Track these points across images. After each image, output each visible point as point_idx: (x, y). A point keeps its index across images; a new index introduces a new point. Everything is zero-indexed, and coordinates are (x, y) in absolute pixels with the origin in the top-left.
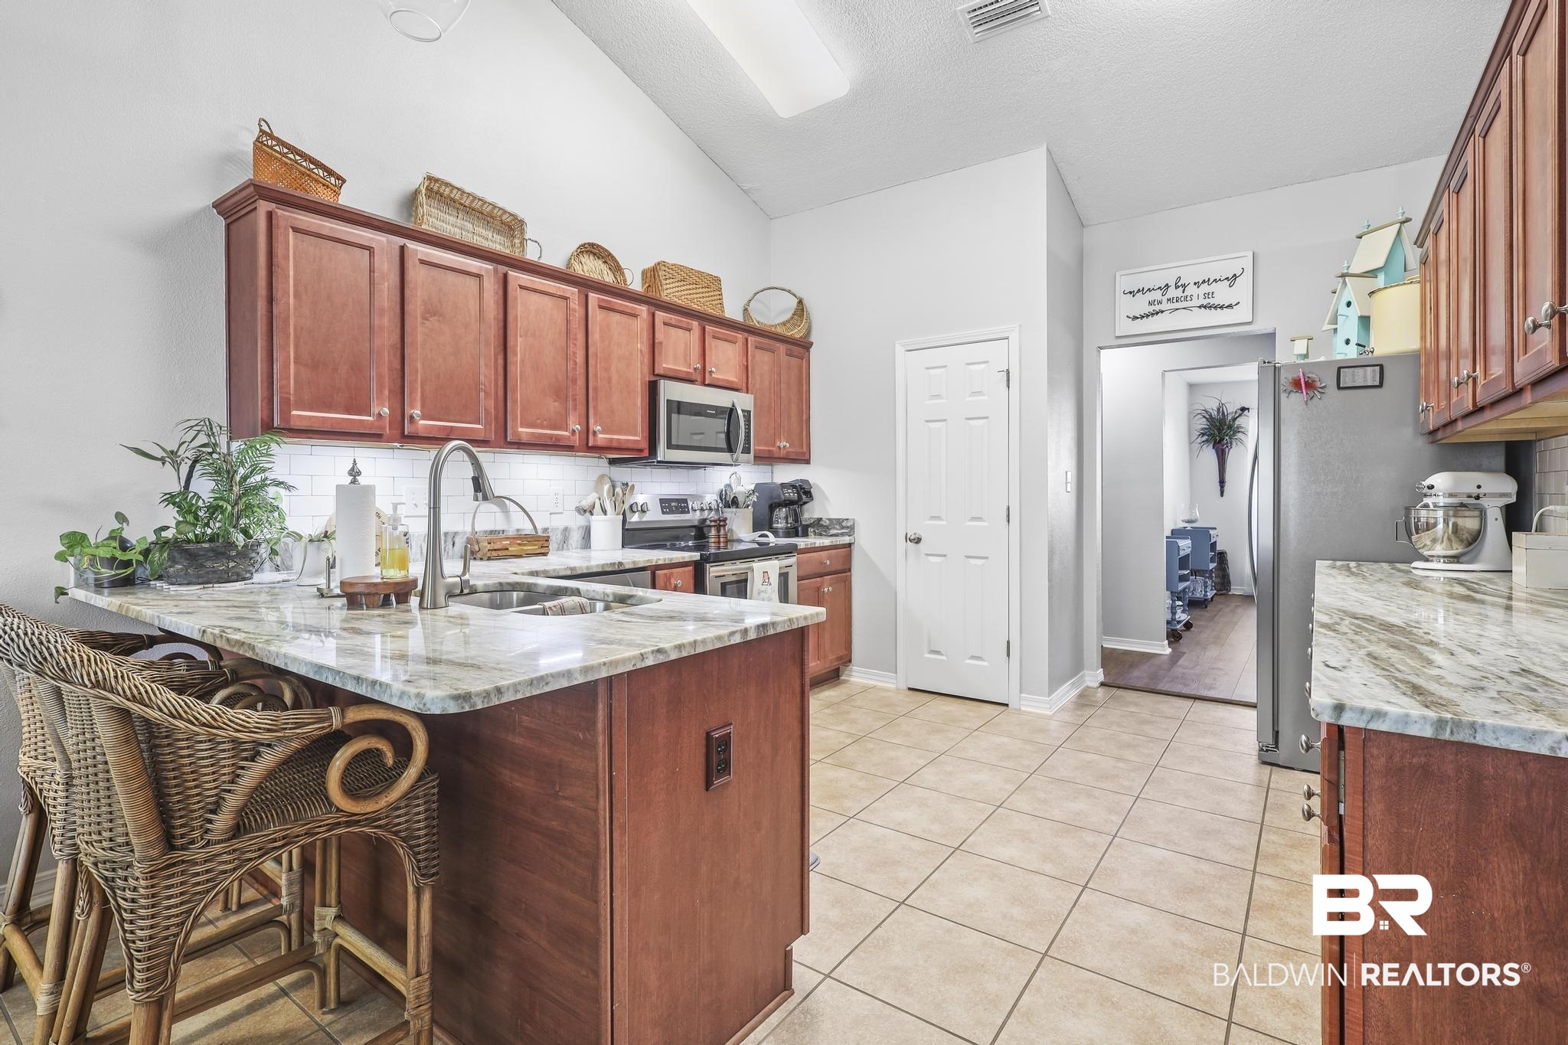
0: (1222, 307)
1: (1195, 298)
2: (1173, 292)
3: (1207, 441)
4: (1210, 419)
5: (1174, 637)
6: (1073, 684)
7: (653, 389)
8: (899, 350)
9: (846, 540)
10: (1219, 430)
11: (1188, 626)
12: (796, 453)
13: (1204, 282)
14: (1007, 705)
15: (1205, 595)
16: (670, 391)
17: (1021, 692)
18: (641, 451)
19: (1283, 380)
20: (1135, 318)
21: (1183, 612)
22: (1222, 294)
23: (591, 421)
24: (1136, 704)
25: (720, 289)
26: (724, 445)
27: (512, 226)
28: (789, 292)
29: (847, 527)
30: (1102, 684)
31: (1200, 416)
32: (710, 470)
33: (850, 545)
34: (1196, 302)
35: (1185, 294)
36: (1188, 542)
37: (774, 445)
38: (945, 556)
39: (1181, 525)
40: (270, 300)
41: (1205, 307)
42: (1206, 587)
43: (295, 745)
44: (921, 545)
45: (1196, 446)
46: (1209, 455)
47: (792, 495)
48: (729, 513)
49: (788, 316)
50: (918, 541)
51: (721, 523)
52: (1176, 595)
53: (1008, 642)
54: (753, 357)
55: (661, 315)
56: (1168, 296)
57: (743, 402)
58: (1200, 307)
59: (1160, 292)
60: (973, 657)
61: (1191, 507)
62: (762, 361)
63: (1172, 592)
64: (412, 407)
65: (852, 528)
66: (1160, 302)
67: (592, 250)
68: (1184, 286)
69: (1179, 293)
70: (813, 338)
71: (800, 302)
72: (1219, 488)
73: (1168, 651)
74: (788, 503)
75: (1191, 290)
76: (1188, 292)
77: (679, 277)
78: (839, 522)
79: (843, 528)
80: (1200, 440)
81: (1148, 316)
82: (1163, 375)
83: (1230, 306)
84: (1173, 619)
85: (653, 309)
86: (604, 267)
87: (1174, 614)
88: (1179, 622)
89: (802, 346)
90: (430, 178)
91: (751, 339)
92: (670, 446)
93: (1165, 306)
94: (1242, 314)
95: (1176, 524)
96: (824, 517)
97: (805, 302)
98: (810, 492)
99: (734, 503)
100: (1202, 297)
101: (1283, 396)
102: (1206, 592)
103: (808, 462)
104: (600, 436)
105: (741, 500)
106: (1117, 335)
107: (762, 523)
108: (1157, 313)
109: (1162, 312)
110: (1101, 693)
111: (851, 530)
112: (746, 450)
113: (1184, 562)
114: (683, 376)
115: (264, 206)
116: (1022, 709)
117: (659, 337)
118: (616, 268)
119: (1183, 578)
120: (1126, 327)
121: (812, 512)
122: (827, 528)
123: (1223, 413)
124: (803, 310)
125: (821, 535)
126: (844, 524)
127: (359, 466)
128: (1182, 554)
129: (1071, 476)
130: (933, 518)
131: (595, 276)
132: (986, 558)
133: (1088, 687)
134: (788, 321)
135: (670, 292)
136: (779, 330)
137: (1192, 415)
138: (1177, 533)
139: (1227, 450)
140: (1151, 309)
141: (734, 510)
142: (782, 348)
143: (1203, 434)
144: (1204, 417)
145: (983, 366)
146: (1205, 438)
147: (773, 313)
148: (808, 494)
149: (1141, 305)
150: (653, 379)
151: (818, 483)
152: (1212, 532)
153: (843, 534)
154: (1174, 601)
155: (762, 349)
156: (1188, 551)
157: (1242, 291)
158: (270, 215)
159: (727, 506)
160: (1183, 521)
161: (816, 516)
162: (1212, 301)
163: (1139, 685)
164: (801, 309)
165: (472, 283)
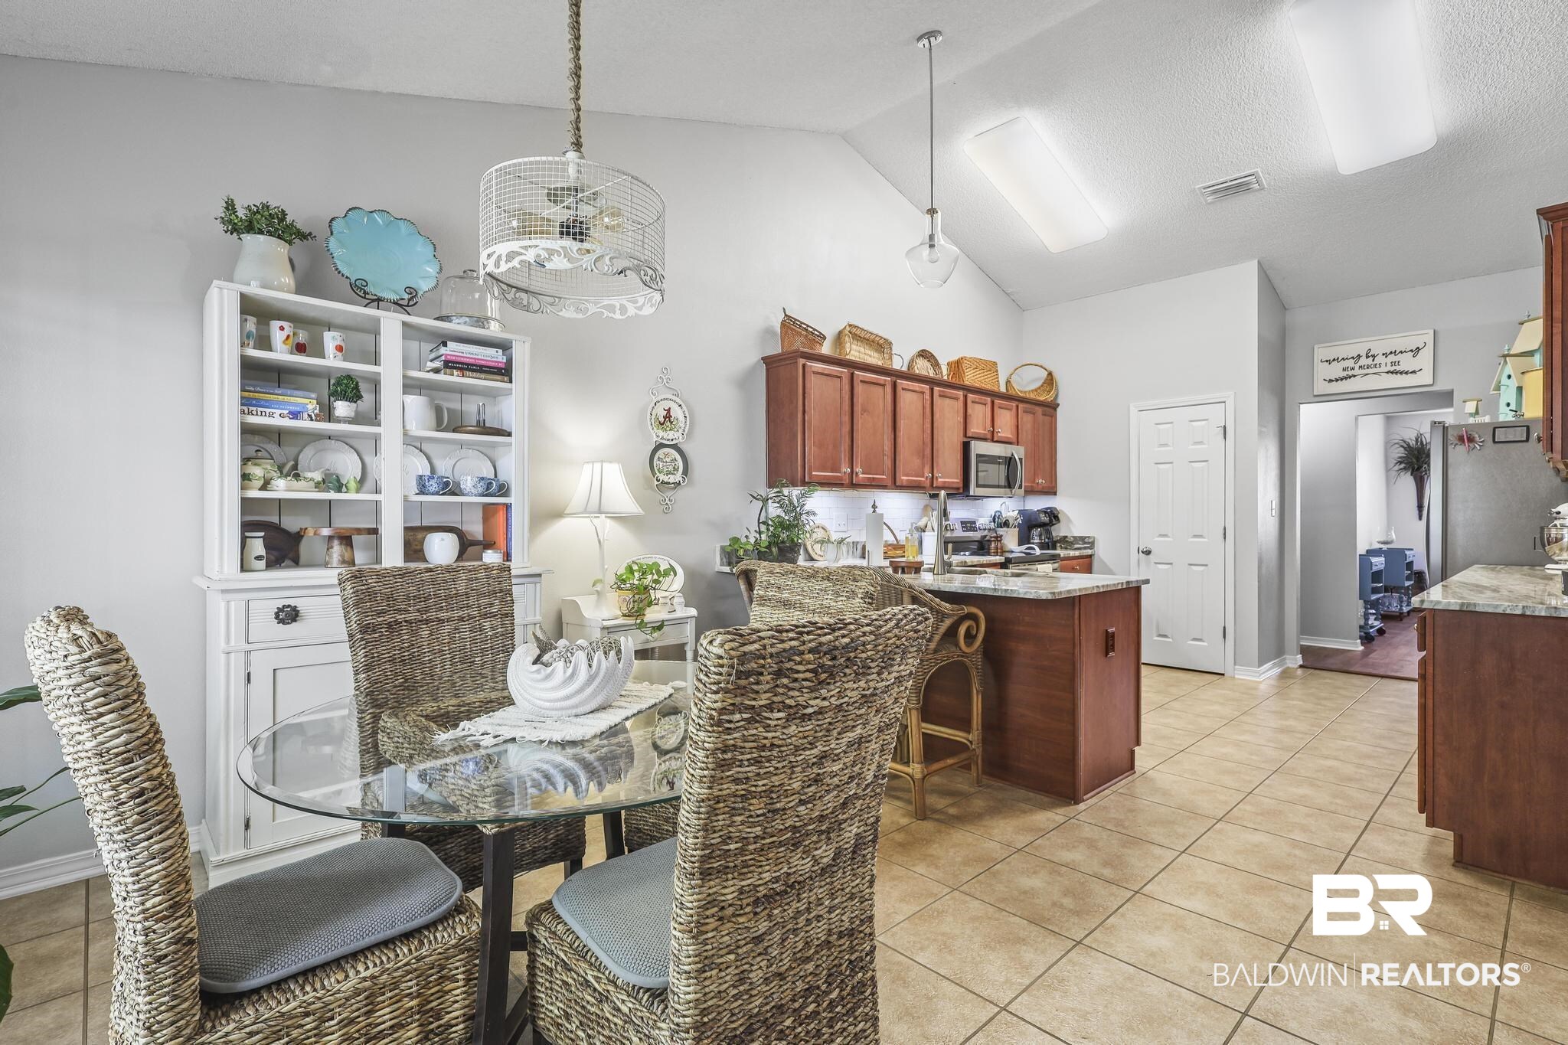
0: (1407, 373)
1: (1383, 365)
2: (1363, 361)
3: (1405, 468)
4: (1408, 448)
5: (1367, 639)
6: (1275, 664)
7: (966, 447)
8: (1133, 411)
9: (1089, 552)
10: (1418, 459)
11: (1381, 632)
12: (1049, 487)
13: (1391, 353)
14: (1223, 675)
15: (1401, 609)
16: (978, 448)
17: (1235, 664)
18: (958, 489)
19: (1450, 437)
20: (1331, 381)
21: (1375, 619)
22: (1407, 362)
23: (935, 471)
24: (1330, 679)
25: (997, 371)
26: (1003, 482)
27: (882, 345)
28: (1041, 367)
29: (1088, 542)
30: (1301, 666)
31: (1397, 446)
32: (985, 500)
33: (1090, 556)
34: (1384, 369)
35: (1375, 362)
36: (1382, 559)
37: (1034, 481)
38: (1171, 564)
39: (1377, 546)
40: (804, 412)
41: (1392, 373)
42: (1402, 602)
43: (956, 618)
44: (1151, 556)
45: (1393, 473)
46: (1407, 482)
47: (1044, 518)
48: (1001, 531)
49: (1039, 384)
50: (1148, 553)
51: (998, 538)
52: (1370, 604)
53: (1224, 628)
54: (1022, 418)
55: (970, 396)
56: (1359, 364)
57: (1018, 452)
58: (1388, 373)
59: (1353, 361)
60: (1195, 639)
61: (1389, 529)
62: (1027, 420)
63: (1365, 601)
64: (857, 467)
65: (1093, 543)
66: (1353, 369)
67: (924, 354)
68: (1374, 356)
69: (1369, 361)
70: (1059, 401)
71: (1050, 374)
72: (1417, 512)
73: (1361, 648)
74: (1043, 525)
75: (1380, 359)
76: (1377, 360)
77: (974, 366)
78: (1082, 539)
79: (1085, 543)
80: (1397, 467)
81: (1342, 379)
82: (1356, 419)
83: (1414, 372)
84: (1366, 624)
85: (965, 392)
86: (928, 364)
87: (1367, 619)
88: (1372, 627)
89: (1052, 407)
90: (850, 325)
91: (1021, 406)
92: (978, 486)
93: (1357, 371)
94: (1424, 377)
95: (1371, 545)
96: (1069, 535)
97: (1054, 374)
98: (1057, 517)
99: (1006, 524)
100: (1389, 364)
101: (1450, 448)
102: (1401, 606)
103: (1055, 494)
104: (940, 480)
105: (1011, 523)
106: (1315, 394)
107: (1024, 539)
108: (1350, 377)
109: (1354, 376)
110: (1300, 672)
111: (1092, 545)
112: (1020, 487)
113: (1377, 576)
114: (982, 436)
115: (802, 361)
116: (1236, 676)
117: (969, 411)
118: (936, 364)
119: (1375, 591)
120: (1321, 387)
121: (1059, 531)
122: (1072, 543)
123: (1422, 442)
124: (1052, 380)
125: (1066, 548)
126: (1086, 540)
127: (876, 504)
128: (1375, 569)
129: (1275, 504)
130: (1161, 536)
131: (924, 373)
132: (1206, 565)
133: (1288, 668)
134: (1039, 388)
135: (970, 378)
136: (1032, 396)
137: (1388, 445)
138: (1371, 553)
139: (1426, 477)
140: (1345, 374)
141: (1005, 529)
142: (1039, 410)
143: (1401, 463)
144: (1402, 446)
145: (1204, 422)
146: (1402, 466)
147: (1028, 383)
148: (1057, 518)
149: (1336, 370)
150: (966, 440)
151: (1065, 511)
152: (1407, 552)
153: (1085, 548)
154: (1366, 608)
155: (1027, 412)
156: (1382, 567)
157: (1425, 359)
158: (804, 366)
159: (1000, 526)
160: (1379, 542)
161: (1062, 534)
162: (1398, 368)
163: (1333, 667)
164: (1050, 380)
165: (880, 389)
